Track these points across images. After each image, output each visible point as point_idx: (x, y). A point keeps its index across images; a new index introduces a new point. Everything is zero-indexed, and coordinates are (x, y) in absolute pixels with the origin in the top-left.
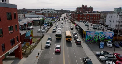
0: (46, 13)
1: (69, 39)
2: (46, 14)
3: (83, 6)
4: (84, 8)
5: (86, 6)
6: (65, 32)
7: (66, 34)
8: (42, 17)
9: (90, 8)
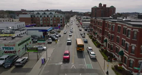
0: (39, 16)
1: (81, 48)
2: (39, 18)
3: (100, 4)
4: (102, 9)
5: (105, 5)
6: (76, 40)
7: (76, 42)
8: (9, 31)
9: (111, 9)
